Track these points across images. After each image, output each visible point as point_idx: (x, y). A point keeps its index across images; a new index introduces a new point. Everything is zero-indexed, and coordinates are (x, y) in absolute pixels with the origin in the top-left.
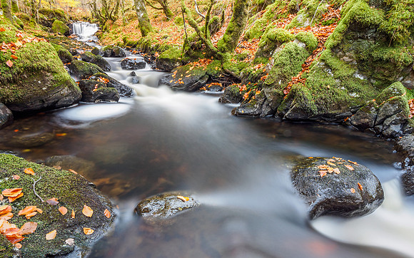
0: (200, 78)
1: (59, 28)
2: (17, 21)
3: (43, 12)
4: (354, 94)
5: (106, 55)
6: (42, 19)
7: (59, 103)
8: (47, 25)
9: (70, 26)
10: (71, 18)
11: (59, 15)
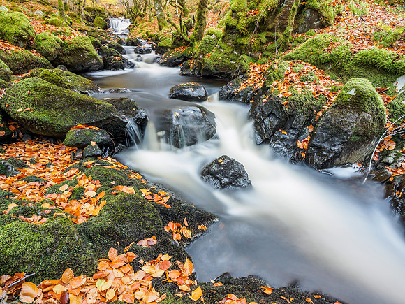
0: (178, 58)
1: (99, 23)
2: (68, 19)
3: (88, 9)
4: (233, 62)
5: (127, 45)
6: (86, 15)
7: (91, 69)
8: (90, 20)
9: (108, 21)
10: (110, 14)
11: (100, 11)
